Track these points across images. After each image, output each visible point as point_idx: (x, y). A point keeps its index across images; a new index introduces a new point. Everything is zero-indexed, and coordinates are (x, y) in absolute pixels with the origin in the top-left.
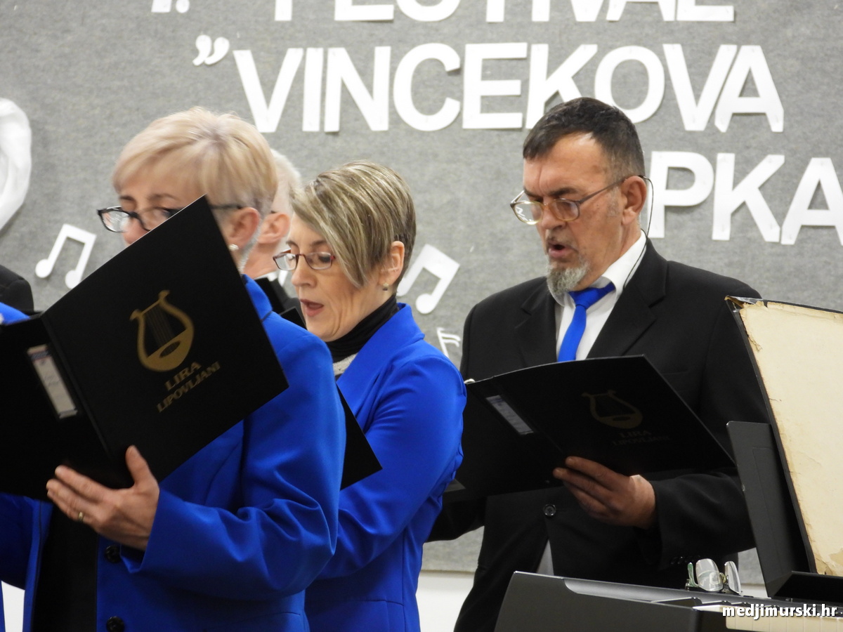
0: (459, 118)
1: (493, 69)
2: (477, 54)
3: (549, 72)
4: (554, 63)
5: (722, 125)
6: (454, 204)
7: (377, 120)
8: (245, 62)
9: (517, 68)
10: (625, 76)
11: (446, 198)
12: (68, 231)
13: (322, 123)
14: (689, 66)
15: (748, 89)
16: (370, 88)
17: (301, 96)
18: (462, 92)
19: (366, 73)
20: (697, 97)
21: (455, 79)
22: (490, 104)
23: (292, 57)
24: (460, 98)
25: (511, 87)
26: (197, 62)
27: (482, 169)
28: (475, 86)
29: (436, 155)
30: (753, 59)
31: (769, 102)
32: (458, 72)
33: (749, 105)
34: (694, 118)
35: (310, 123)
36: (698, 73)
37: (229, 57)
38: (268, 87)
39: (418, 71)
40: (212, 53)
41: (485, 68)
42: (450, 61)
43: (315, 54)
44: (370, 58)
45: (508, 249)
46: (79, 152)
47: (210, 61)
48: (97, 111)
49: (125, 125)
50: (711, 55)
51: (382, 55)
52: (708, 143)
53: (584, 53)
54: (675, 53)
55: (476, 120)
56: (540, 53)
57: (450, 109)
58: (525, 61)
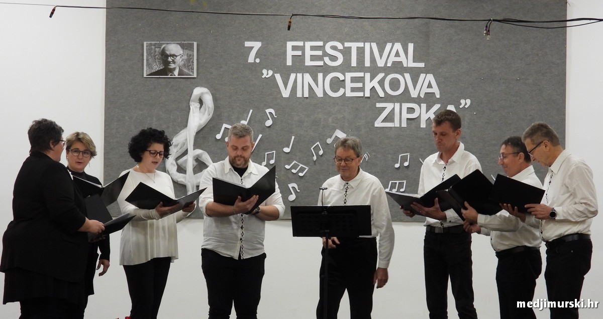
0: (344, 93)
1: (354, 80)
2: (349, 75)
3: (371, 81)
4: (372, 79)
5: (422, 96)
6: (344, 118)
7: (320, 94)
8: (278, 77)
9: (361, 80)
10: (393, 82)
11: (342, 116)
12: (225, 126)
13: (303, 95)
14: (412, 80)
15: (430, 86)
16: (317, 85)
17: (296, 87)
18: (345, 86)
19: (316, 80)
20: (415, 88)
21: (343, 83)
22: (353, 90)
23: (293, 76)
24: (344, 88)
25: (360, 85)
26: (263, 77)
27: (352, 108)
28: (349, 85)
29: (338, 104)
30: (430, 78)
31: (435, 90)
32: (344, 81)
33: (430, 90)
34: (414, 94)
35: (299, 95)
36: (415, 82)
37: (273, 76)
38: (286, 85)
39: (331, 80)
40: (267, 75)
41: (351, 79)
42: (341, 77)
43: (299, 76)
44: (317, 76)
45: (361, 131)
46: (227, 103)
47: (267, 77)
48: (232, 91)
49: (241, 95)
50: (418, 76)
51: (320, 76)
52: (418, 101)
53: (381, 76)
54: (407, 76)
55: (349, 94)
56: (368, 76)
57: (341, 91)
58: (363, 78)
